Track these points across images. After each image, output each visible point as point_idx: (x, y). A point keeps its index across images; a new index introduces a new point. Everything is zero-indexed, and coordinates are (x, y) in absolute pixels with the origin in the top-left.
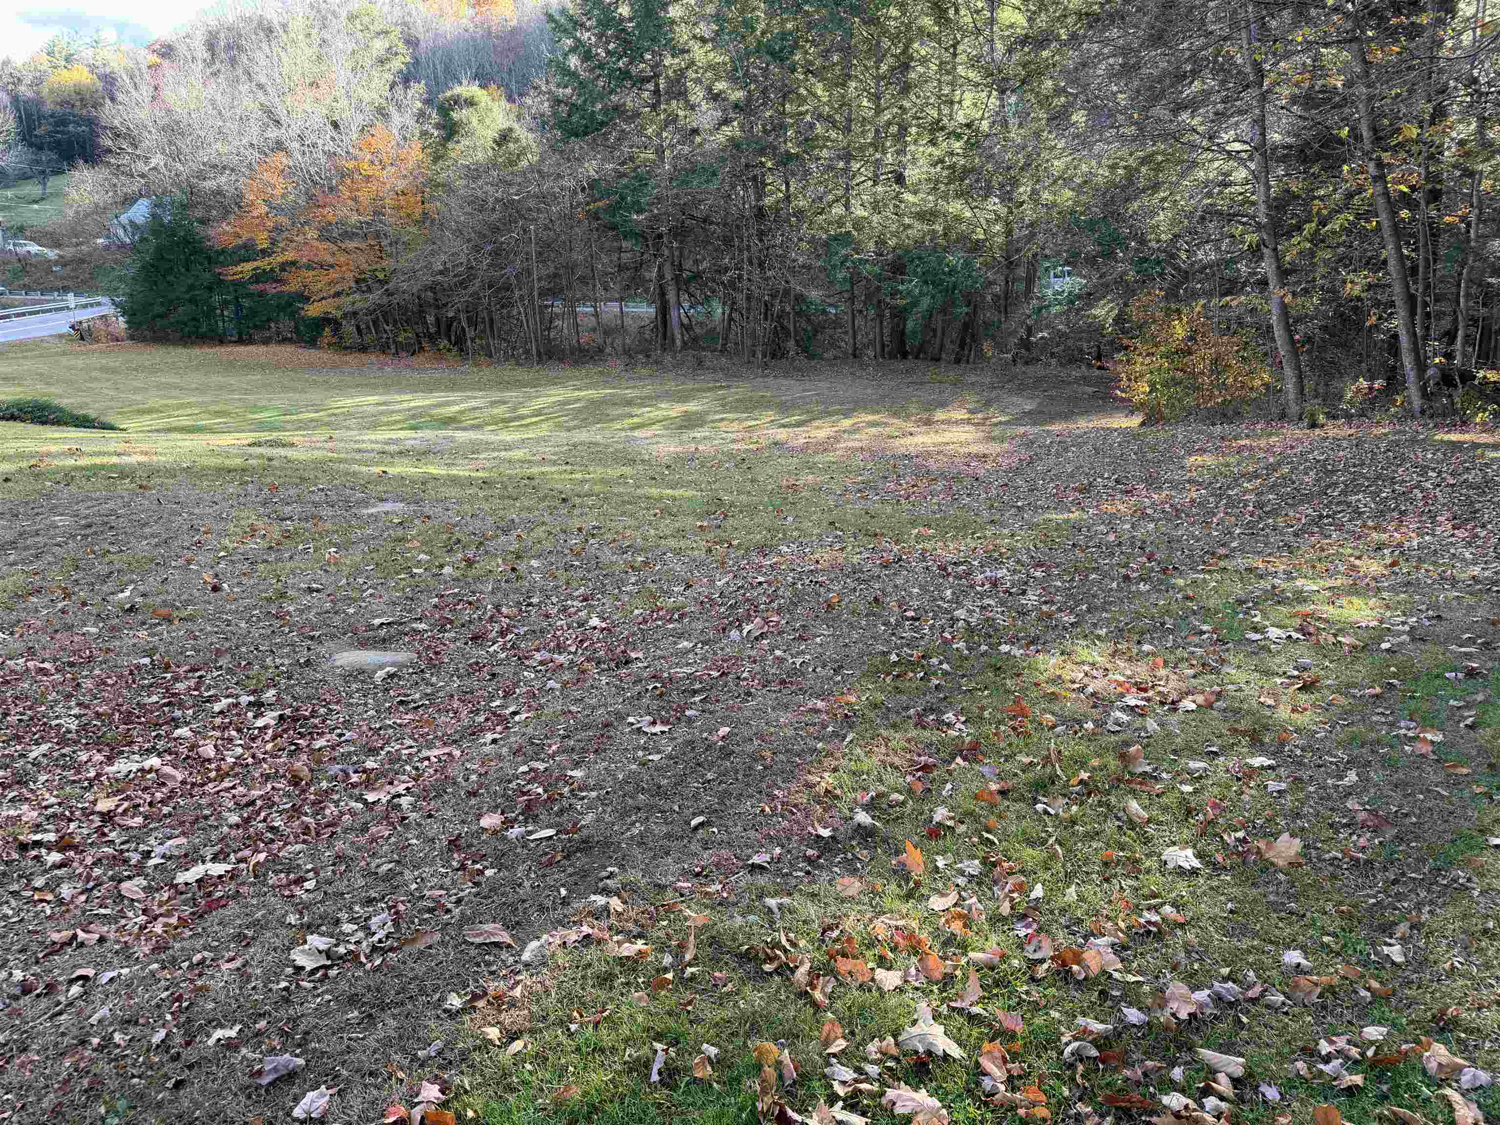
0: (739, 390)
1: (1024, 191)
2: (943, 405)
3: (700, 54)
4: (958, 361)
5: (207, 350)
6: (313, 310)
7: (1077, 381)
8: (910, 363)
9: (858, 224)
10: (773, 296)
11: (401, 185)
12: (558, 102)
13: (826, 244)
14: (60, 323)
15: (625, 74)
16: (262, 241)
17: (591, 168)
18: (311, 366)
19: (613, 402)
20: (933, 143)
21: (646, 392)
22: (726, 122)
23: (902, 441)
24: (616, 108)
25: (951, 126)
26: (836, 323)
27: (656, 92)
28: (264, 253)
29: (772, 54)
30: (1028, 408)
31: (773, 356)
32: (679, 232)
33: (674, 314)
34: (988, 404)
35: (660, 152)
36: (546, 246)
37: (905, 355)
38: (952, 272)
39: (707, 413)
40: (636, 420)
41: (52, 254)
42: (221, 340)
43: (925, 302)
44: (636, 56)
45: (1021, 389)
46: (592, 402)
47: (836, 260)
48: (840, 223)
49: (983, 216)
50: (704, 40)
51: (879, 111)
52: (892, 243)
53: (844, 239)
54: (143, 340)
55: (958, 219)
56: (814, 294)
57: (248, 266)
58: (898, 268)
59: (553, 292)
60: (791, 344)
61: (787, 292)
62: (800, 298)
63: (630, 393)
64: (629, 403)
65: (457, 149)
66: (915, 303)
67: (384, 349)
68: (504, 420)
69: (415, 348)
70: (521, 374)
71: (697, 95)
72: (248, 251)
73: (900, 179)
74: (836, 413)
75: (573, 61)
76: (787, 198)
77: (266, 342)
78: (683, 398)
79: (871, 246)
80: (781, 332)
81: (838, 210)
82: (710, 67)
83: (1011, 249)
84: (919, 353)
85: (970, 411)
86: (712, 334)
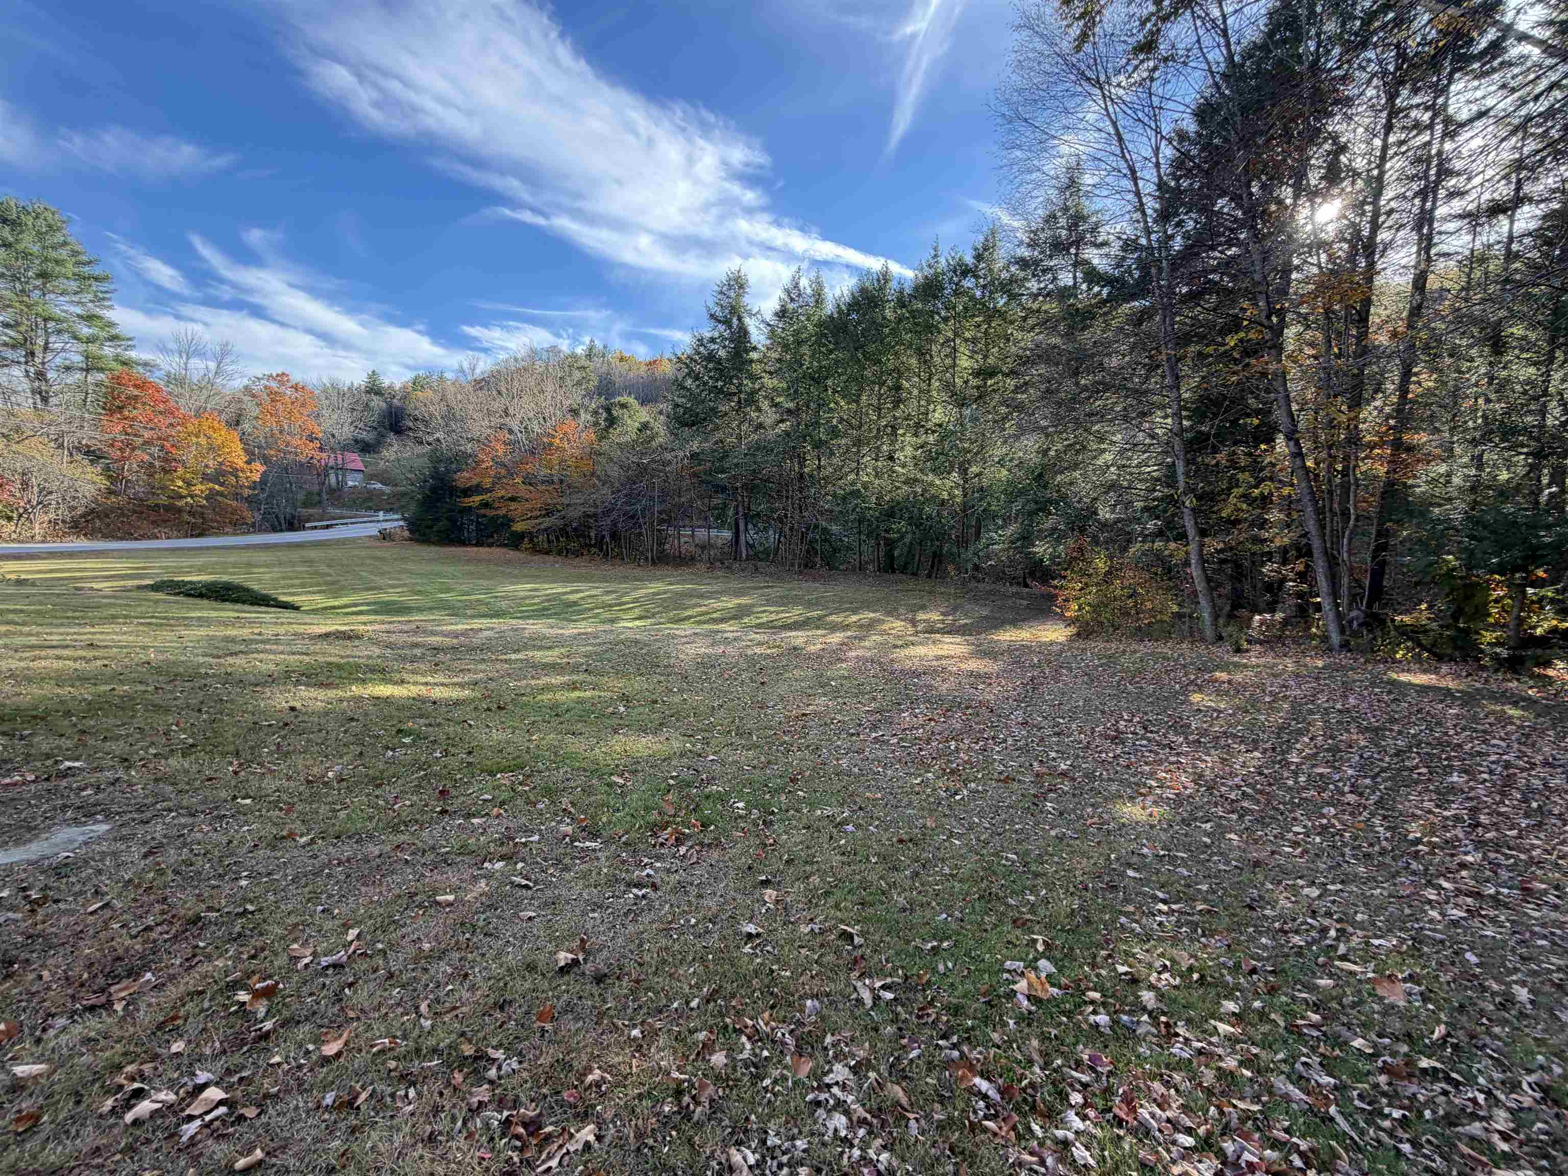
0: (777, 591)
1: (974, 469)
2: (923, 608)
3: (770, 382)
4: (929, 576)
5: (453, 549)
6: (519, 527)
7: (1014, 595)
8: (898, 576)
9: (865, 486)
10: (808, 529)
11: (577, 453)
12: (677, 406)
13: (844, 498)
14: (373, 530)
15: (721, 391)
16: (487, 482)
17: (695, 446)
18: (509, 562)
19: (690, 595)
20: (916, 435)
21: (715, 588)
22: (782, 421)
23: (907, 652)
24: (712, 409)
25: (930, 425)
26: (849, 548)
27: (739, 402)
28: (489, 491)
29: (813, 379)
30: (984, 613)
31: (806, 566)
32: (751, 488)
33: (742, 538)
34: (955, 609)
35: (739, 438)
36: (664, 494)
37: (893, 571)
38: (930, 517)
39: (753, 606)
40: (703, 609)
41: (387, 489)
42: (463, 543)
43: (908, 539)
44: (729, 380)
45: (976, 599)
46: (677, 593)
47: (850, 506)
48: (853, 483)
49: (949, 484)
50: (771, 373)
51: (879, 417)
52: (887, 498)
53: (856, 494)
54: (417, 541)
55: (931, 484)
56: (835, 528)
57: (478, 499)
58: (891, 513)
59: (669, 522)
60: (818, 559)
61: (816, 527)
62: (825, 530)
63: (703, 588)
64: (701, 596)
65: (615, 435)
66: (902, 537)
67: (559, 553)
68: (611, 606)
69: (578, 554)
70: (638, 572)
71: (765, 405)
72: (477, 489)
73: (891, 458)
74: (846, 610)
75: (689, 382)
76: (819, 467)
77: (490, 545)
78: (738, 593)
79: (873, 499)
80: (811, 551)
81: (852, 477)
82: (774, 389)
83: (965, 507)
84: (904, 570)
85: (943, 614)
86: (767, 552)
